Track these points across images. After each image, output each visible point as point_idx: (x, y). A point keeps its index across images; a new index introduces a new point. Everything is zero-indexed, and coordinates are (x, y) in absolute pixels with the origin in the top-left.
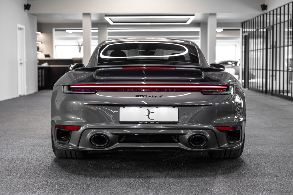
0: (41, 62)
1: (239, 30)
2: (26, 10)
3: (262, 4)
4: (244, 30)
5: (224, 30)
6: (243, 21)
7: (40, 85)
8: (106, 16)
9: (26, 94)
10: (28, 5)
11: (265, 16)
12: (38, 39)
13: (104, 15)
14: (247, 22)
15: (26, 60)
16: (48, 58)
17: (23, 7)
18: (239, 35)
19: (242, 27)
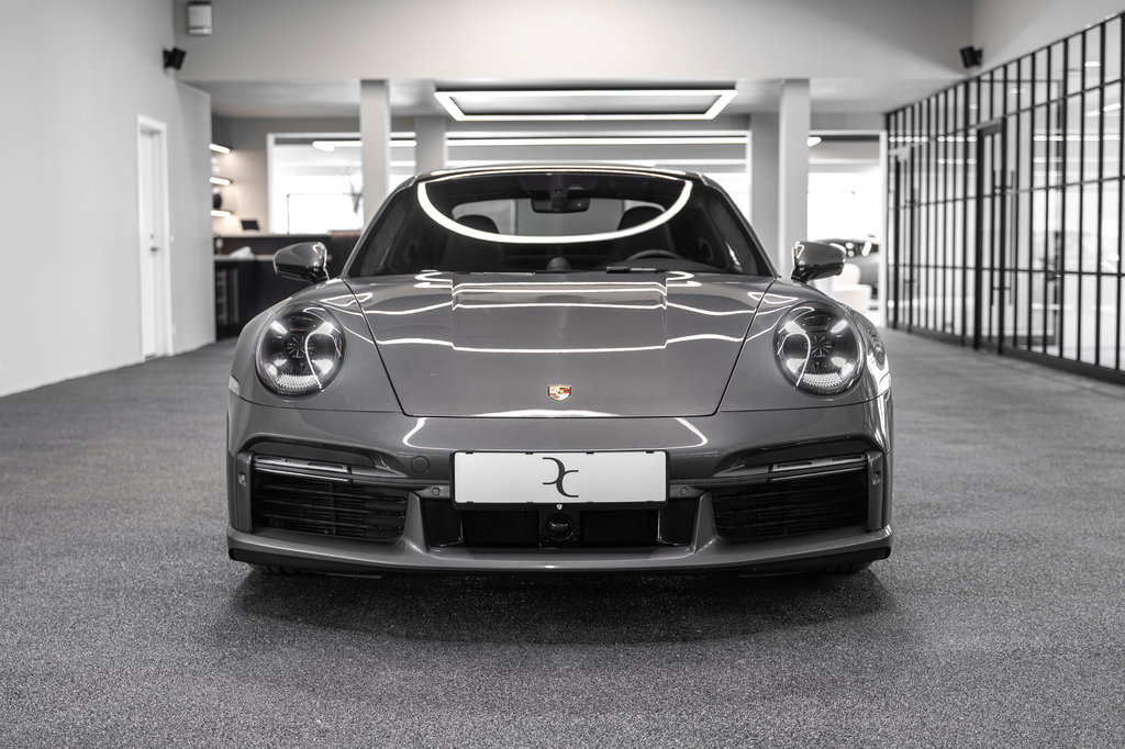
0: (231, 243)
1: (876, 138)
2: (171, 71)
3: (965, 45)
4: (892, 140)
5: (825, 138)
6: (890, 107)
7: (225, 323)
8: (439, 89)
9: (171, 352)
10: (176, 51)
11: (973, 86)
12: (216, 170)
13: (434, 89)
14: (903, 109)
15: (173, 239)
16: (251, 233)
17: (160, 60)
18: (876, 155)
19: (888, 128)
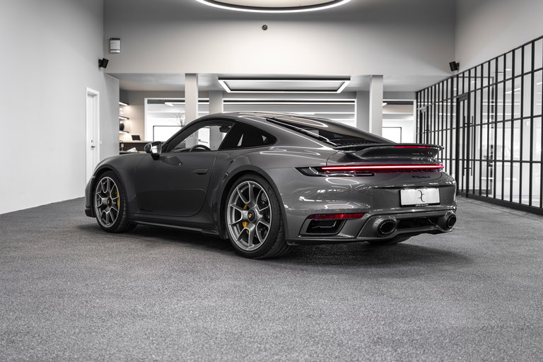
1: (412, 103)
2: (102, 68)
3: (452, 61)
4: (419, 104)
5: (388, 103)
6: (418, 89)
10: (104, 60)
11: (455, 79)
12: (121, 113)
13: (218, 78)
15: (101, 143)
16: (136, 141)
17: (97, 64)
18: (412, 110)
19: (417, 98)
